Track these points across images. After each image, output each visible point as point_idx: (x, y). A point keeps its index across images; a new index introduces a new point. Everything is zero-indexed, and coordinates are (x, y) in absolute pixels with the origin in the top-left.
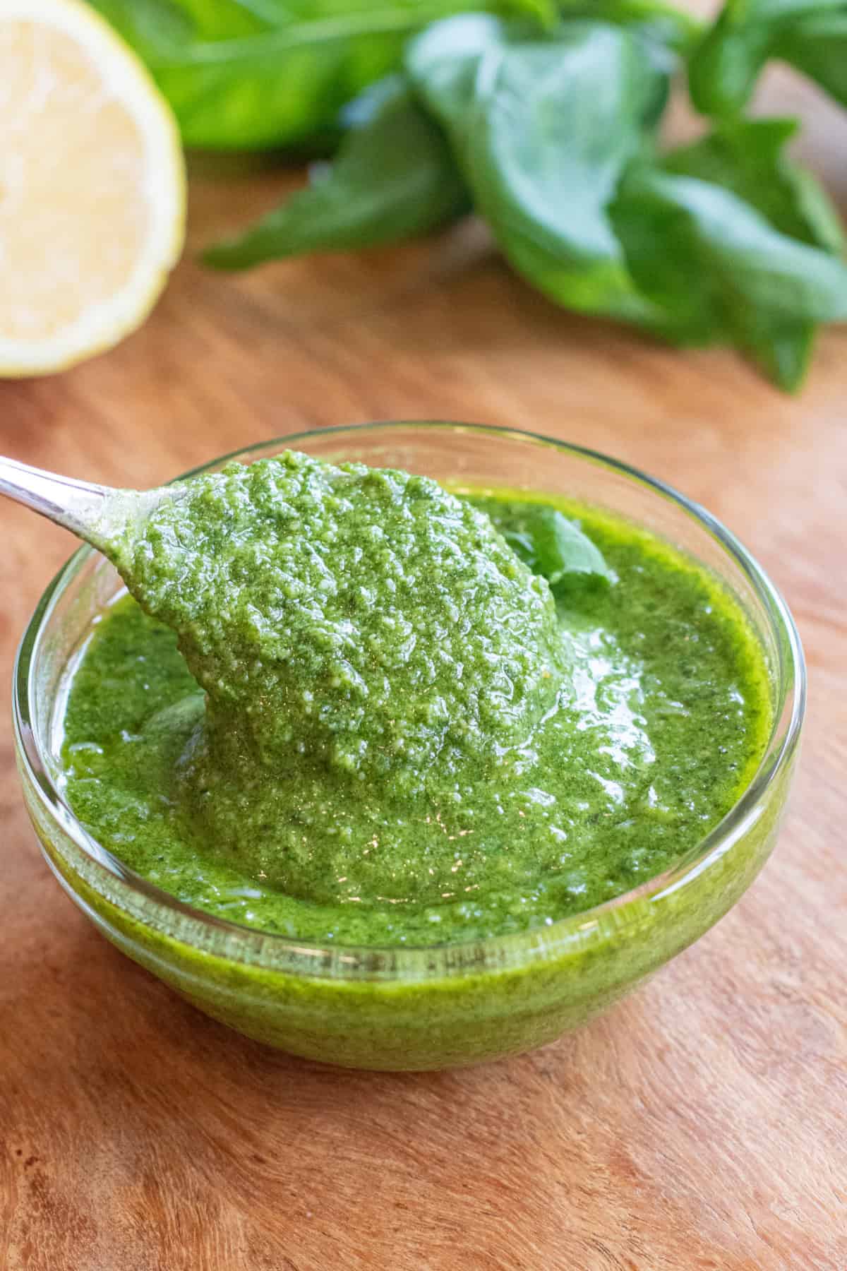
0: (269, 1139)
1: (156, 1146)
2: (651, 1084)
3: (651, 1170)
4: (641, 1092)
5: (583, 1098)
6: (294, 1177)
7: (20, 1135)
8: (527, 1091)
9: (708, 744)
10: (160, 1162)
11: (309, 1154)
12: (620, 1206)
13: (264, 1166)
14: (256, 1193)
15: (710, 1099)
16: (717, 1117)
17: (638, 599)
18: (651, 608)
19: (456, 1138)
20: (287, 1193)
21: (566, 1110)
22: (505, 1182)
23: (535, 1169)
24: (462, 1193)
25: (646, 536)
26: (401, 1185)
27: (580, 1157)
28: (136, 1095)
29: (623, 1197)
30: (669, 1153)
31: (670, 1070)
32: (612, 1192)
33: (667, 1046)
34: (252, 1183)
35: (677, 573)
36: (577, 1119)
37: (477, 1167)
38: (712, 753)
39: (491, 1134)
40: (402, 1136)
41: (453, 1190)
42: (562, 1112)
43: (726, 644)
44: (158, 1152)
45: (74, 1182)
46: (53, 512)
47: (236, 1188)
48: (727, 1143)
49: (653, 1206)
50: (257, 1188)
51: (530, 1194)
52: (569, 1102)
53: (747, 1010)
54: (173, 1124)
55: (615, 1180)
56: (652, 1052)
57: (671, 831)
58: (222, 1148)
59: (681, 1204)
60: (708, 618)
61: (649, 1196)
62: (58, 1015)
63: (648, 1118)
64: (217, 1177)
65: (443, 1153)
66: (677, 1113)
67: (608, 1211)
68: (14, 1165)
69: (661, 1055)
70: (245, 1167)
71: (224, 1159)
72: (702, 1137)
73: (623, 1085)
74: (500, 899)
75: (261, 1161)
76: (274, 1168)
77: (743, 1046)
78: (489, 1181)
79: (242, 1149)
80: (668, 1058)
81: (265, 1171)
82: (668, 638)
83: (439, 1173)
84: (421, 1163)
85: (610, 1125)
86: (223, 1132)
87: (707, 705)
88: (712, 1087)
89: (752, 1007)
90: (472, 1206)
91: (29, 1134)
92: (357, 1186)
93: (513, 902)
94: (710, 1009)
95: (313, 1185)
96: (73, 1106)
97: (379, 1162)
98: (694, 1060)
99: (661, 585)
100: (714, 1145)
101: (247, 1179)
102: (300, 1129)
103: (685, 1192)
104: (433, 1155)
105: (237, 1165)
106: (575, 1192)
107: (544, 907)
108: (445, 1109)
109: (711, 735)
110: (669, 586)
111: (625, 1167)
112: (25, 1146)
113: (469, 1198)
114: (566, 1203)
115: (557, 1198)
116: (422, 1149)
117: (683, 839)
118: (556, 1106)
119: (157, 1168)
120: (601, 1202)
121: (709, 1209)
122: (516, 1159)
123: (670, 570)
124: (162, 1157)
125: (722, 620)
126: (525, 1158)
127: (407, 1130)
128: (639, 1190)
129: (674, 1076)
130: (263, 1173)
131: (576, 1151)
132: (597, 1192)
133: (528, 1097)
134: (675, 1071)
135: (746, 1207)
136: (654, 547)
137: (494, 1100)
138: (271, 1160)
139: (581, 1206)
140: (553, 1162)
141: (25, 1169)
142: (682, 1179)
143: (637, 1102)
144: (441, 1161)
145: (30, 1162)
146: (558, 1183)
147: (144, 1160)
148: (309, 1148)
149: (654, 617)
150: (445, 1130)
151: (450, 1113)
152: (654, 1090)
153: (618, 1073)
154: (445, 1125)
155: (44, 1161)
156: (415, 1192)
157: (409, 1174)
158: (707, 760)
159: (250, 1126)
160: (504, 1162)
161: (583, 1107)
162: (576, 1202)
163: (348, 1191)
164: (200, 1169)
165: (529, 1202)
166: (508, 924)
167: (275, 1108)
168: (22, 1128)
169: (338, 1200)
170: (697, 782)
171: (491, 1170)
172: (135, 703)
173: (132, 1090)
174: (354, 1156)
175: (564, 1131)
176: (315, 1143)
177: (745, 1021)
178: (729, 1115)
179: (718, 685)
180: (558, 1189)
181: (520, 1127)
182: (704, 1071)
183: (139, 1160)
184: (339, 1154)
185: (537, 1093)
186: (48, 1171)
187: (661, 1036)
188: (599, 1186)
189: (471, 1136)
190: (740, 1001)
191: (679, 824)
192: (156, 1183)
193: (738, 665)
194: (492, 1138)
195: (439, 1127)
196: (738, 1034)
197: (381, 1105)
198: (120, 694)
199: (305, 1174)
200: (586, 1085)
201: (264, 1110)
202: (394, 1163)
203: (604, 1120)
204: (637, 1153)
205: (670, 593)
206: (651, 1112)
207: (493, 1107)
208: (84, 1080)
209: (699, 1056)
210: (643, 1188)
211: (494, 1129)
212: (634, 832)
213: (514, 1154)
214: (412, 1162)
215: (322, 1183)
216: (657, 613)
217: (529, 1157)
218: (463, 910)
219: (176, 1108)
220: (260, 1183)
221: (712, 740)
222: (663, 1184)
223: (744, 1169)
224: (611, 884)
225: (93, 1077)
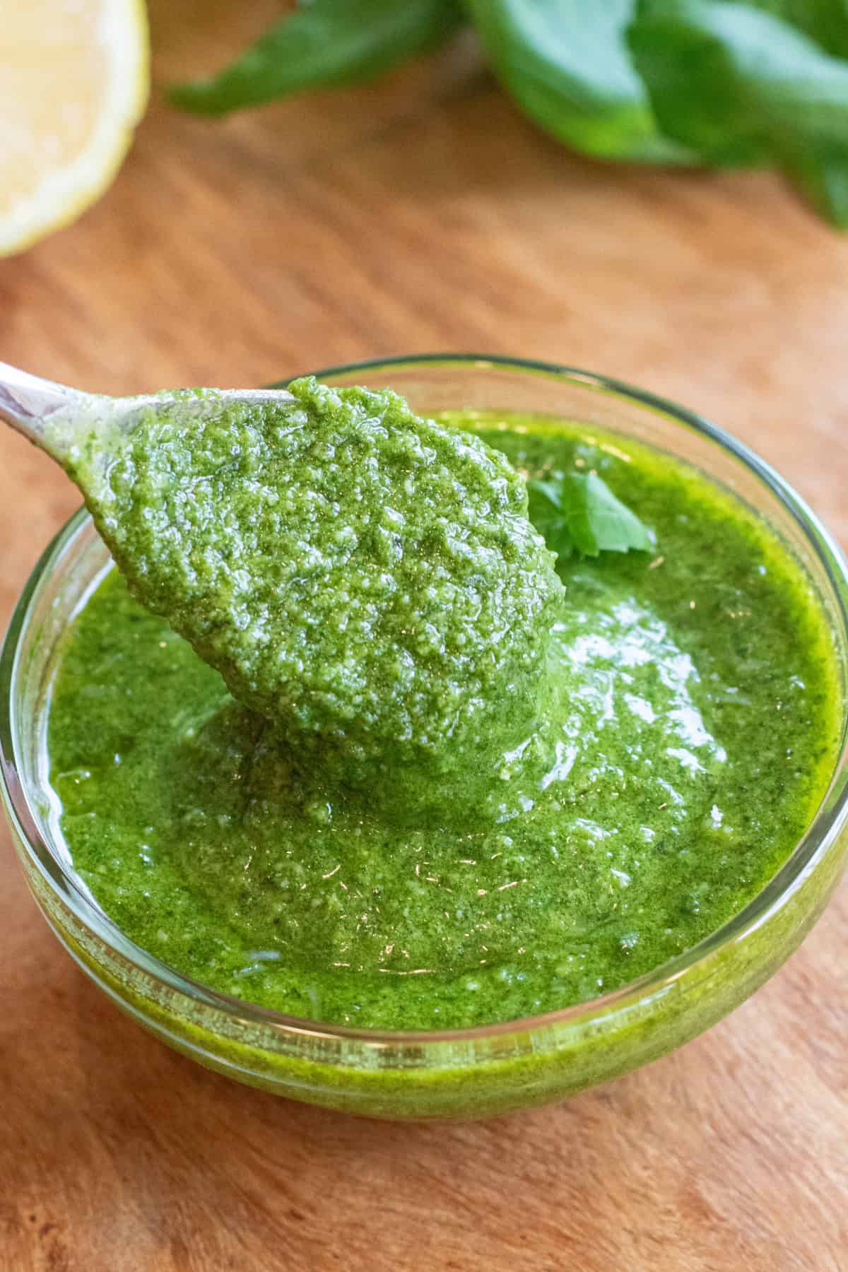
0: (306, 1190)
1: (182, 1204)
2: (722, 1106)
3: (726, 1210)
4: (710, 1116)
5: (647, 1127)
6: (335, 1234)
7: (33, 1198)
8: (586, 1120)
9: (771, 743)
10: (188, 1223)
11: (350, 1206)
12: (693, 1255)
13: (302, 1223)
14: (296, 1257)
15: (787, 1121)
16: (796, 1141)
17: (682, 559)
18: (697, 569)
19: (512, 1180)
20: (329, 1255)
21: (629, 1140)
22: (567, 1232)
23: (598, 1214)
24: (522, 1246)
25: (687, 475)
26: (453, 1239)
27: (645, 1196)
28: (156, 1143)
29: (696, 1244)
30: (745, 1189)
31: (741, 1087)
32: (683, 1239)
33: (737, 1057)
34: (290, 1244)
35: (724, 524)
36: (643, 1153)
37: (537, 1214)
38: (777, 754)
39: (548, 1172)
40: (450, 1181)
41: (510, 1243)
42: (625, 1144)
43: (785, 614)
44: (185, 1210)
45: (95, 1251)
46: (17, 415)
47: (272, 1251)
48: (807, 1173)
49: (729, 1253)
50: (296, 1250)
51: (596, 1245)
52: (633, 1132)
53: (825, 1011)
54: (199, 1175)
55: (687, 1224)
56: (722, 1067)
57: (735, 860)
58: (254, 1202)
59: (760, 1249)
60: (764, 582)
61: (724, 1242)
62: (65, 1049)
63: (721, 1148)
64: (251, 1238)
65: (496, 1198)
66: (754, 1142)
67: (680, 1261)
68: (28, 1233)
69: (731, 1070)
70: (281, 1225)
71: (258, 1218)
72: (780, 1167)
73: (691, 1108)
74: (546, 958)
75: (299, 1217)
76: (312, 1225)
77: (820, 1054)
78: (549, 1230)
79: (276, 1204)
80: (740, 1073)
81: (304, 1229)
82: (717, 607)
83: (494, 1223)
84: (474, 1213)
85: (679, 1157)
86: (255, 1184)
87: (766, 692)
88: (788, 1107)
89: (830, 1007)
90: (533, 1262)
91: (42, 1195)
92: (404, 1242)
93: (558, 961)
94: (783, 1011)
95: (357, 1244)
96: (88, 1162)
97: (425, 1213)
98: (768, 1074)
99: (709, 537)
100: (793, 1176)
101: (284, 1239)
102: (340, 1176)
103: (763, 1234)
104: (487, 1203)
105: (272, 1224)
106: (643, 1240)
107: (594, 966)
108: (497, 1146)
109: (774, 732)
110: (717, 540)
111: (696, 1208)
112: (39, 1210)
113: (529, 1253)
114: (634, 1254)
115: (623, 1249)
116: (472, 1194)
117: (748, 869)
118: (619, 1137)
119: (186, 1231)
120: (673, 1251)
121: (791, 1255)
122: (576, 1204)
123: (717, 517)
124: (190, 1217)
125: (778, 582)
126: (587, 1201)
127: (455, 1172)
128: (713, 1235)
129: (746, 1094)
130: (303, 1233)
131: (642, 1190)
132: (668, 1239)
133: (586, 1127)
134: (748, 1088)
135: (831, 1251)
136: (698, 490)
137: (550, 1134)
138: (309, 1215)
139: (652, 1256)
140: (618, 1206)
141: (41, 1238)
142: (760, 1219)
143: (707, 1128)
144: (496, 1210)
145: (46, 1229)
146: (625, 1229)
147: (170, 1221)
148: (350, 1199)
149: (700, 582)
150: (500, 1172)
151: (503, 1150)
152: (726, 1113)
153: (686, 1095)
154: (497, 1164)
155: (61, 1227)
156: (468, 1248)
157: (461, 1227)
158: (771, 763)
159: (283, 1175)
160: (566, 1208)
161: (649, 1136)
162: (644, 1252)
163: (395, 1249)
164: (232, 1230)
165: (594, 1254)
166: (554, 989)
167: (312, 1153)
168: (34, 1188)
169: (383, 1261)
170: (762, 794)
171: (552, 1217)
172: (119, 713)
173: (151, 1137)
174: (400, 1207)
175: (628, 1167)
176: (355, 1192)
177: (821, 1023)
178: (808, 1140)
179: (778, 666)
180: (625, 1239)
181: (580, 1163)
182: (779, 1087)
183: (164, 1222)
184: (383, 1205)
185: (596, 1121)
186: (66, 1239)
187: (729, 1046)
188: (670, 1232)
189: (527, 1178)
190: (816, 999)
191: (744, 849)
192: (185, 1249)
193: (801, 636)
194: (549, 1179)
195: (493, 1168)
196: (815, 1040)
197: (425, 1144)
198: (102, 704)
199: (347, 1231)
200: (650, 1109)
201: (299, 1156)
202: (444, 1213)
203: (673, 1152)
204: (709, 1189)
205: (720, 550)
206: (723, 1140)
207: (549, 1141)
208: (99, 1127)
209: (773, 1069)
210: (718, 1232)
211: (553, 1169)
212: (696, 862)
213: (574, 1197)
214: (462, 1211)
215: (366, 1241)
216: (705, 577)
217: (591, 1200)
218: (503, 975)
219: (201, 1157)
220: (298, 1244)
221: (775, 738)
222: (739, 1226)
223: (828, 1205)
224: (669, 931)
225: (109, 1123)
